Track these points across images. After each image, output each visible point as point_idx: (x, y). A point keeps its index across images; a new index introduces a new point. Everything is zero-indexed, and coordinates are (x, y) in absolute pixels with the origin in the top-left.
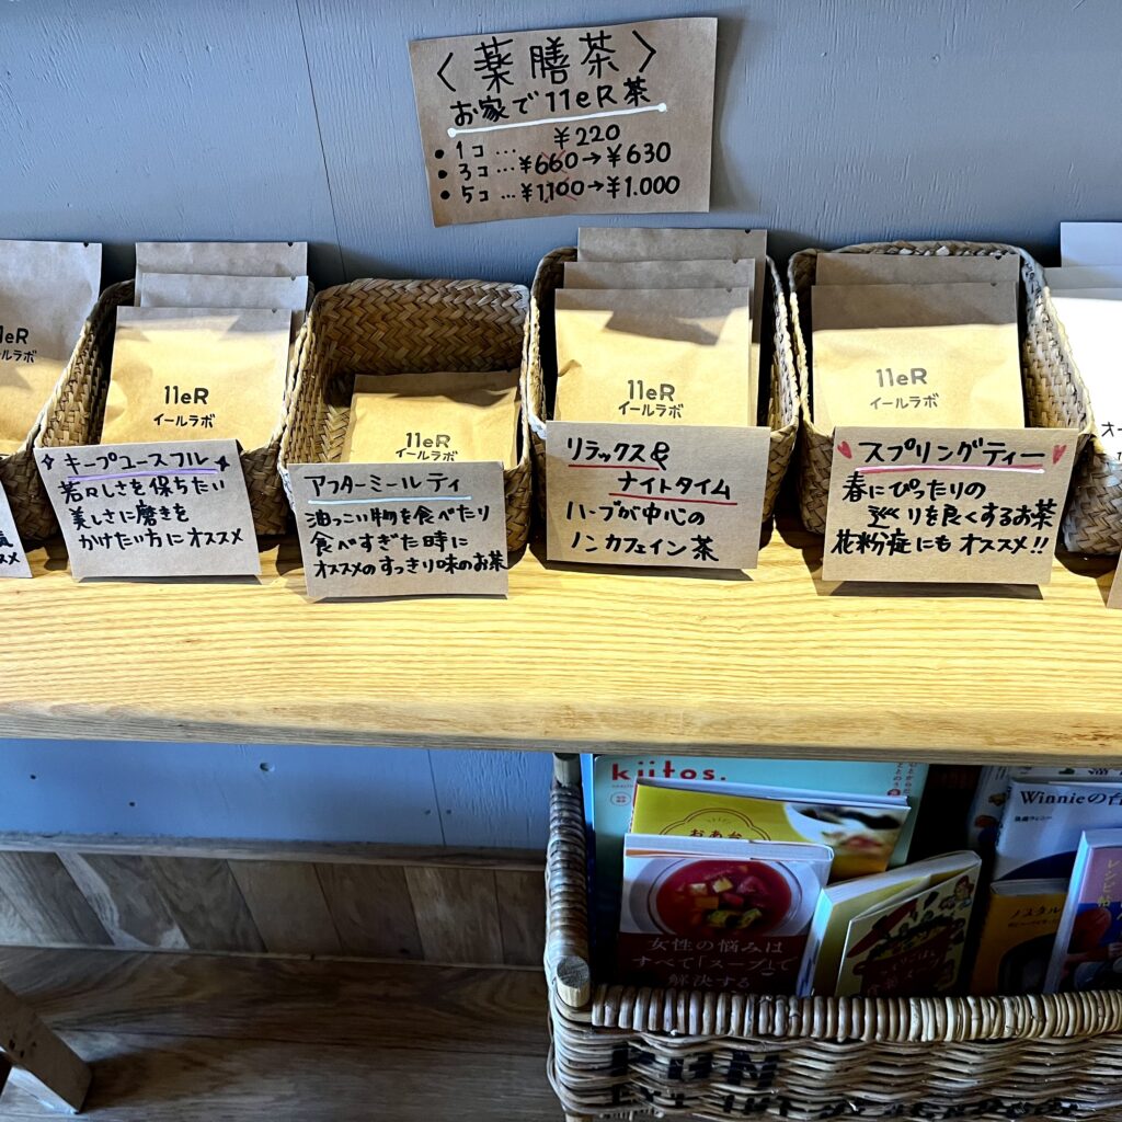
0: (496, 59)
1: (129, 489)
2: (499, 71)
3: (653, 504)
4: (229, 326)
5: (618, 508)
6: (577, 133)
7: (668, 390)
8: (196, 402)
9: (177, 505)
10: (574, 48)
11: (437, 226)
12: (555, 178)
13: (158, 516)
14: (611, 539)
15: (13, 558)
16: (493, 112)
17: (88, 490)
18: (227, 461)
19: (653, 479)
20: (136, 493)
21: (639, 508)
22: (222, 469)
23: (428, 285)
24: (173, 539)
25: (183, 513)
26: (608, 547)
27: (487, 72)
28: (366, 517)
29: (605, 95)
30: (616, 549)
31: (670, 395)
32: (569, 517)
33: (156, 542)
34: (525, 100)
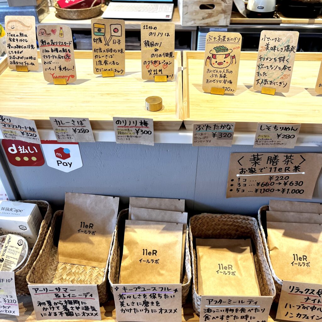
0: (257, 159)
1: (142, 297)
2: (257, 162)
3: (314, 306)
4: (162, 228)
5: (303, 306)
6: (276, 177)
7: (305, 258)
8: (153, 255)
9: (157, 301)
10: (282, 157)
11: (227, 198)
12: (266, 188)
13: (150, 304)
14: (298, 314)
15: (96, 314)
16: (252, 171)
17: (128, 296)
18: (177, 290)
19: (316, 299)
20: (144, 298)
21: (309, 307)
22: (175, 292)
23: (224, 216)
24: (153, 311)
25: (159, 304)
26: (297, 317)
27: (253, 162)
28: (224, 311)
29: (287, 169)
30: (299, 317)
31: (306, 259)
32: (286, 307)
33: (147, 312)
34: (263, 169)
